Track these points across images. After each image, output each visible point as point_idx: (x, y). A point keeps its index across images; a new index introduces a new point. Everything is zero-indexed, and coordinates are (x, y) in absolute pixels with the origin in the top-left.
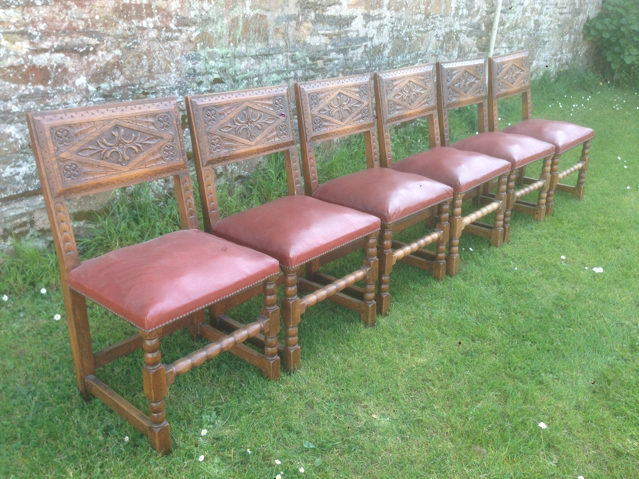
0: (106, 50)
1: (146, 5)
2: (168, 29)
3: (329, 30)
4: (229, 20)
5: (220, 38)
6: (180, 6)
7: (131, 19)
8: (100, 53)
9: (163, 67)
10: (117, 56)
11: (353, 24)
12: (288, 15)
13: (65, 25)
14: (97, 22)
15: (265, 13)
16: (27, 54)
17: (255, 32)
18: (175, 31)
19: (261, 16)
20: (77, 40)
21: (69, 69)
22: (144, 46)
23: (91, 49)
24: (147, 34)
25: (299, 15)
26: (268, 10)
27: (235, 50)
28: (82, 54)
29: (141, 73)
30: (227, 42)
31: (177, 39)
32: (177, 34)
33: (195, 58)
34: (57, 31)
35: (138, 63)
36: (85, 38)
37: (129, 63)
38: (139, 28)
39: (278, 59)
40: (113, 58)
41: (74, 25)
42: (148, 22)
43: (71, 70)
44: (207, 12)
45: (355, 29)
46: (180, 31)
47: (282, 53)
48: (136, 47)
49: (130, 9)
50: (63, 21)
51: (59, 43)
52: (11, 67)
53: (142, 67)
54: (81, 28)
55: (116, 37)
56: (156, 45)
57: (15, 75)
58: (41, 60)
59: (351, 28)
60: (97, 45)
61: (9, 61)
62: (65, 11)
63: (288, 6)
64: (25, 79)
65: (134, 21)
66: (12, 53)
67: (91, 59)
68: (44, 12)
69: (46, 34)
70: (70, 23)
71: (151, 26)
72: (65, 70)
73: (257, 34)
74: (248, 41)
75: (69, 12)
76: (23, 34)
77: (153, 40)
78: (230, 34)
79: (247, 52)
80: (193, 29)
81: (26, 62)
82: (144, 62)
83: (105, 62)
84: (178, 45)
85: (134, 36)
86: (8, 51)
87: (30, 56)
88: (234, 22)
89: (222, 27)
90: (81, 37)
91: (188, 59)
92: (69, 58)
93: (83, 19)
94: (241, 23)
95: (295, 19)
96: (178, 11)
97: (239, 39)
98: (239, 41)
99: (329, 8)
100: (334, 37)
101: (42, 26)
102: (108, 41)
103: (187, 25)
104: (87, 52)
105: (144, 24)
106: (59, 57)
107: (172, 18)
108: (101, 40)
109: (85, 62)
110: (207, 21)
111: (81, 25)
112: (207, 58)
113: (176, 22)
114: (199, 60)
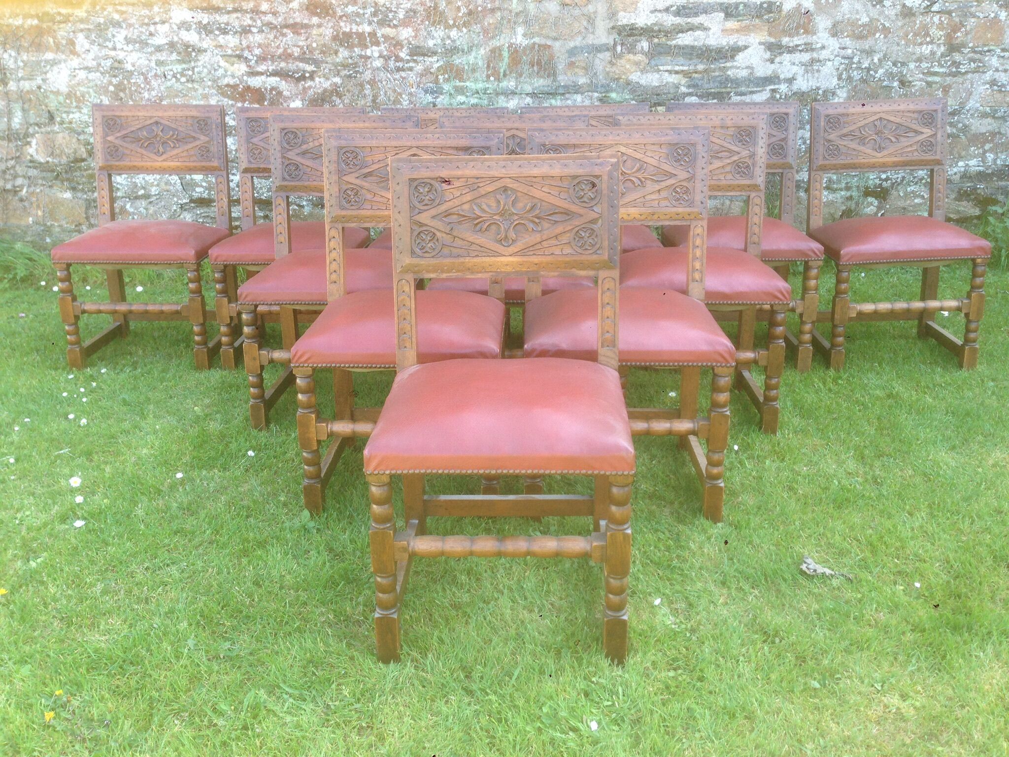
0: (324, 77)
1: (369, 34)
2: (398, 59)
3: (682, 65)
4: (488, 49)
5: (474, 70)
6: (413, 34)
7: (353, 47)
8: (317, 79)
9: (392, 99)
10: (336, 84)
11: (737, 58)
12: (593, 45)
13: (280, 51)
14: (315, 49)
15: (549, 43)
16: (243, 75)
17: (533, 66)
18: (408, 61)
19: (539, 46)
20: (292, 66)
21: (284, 93)
22: (368, 75)
23: (307, 75)
24: (371, 63)
25: (615, 45)
26: (555, 39)
27: (498, 85)
28: (298, 80)
29: (363, 102)
30: (484, 76)
31: (411, 69)
32: (411, 64)
33: (436, 92)
34: (273, 56)
35: (360, 92)
36: (301, 64)
37: (348, 91)
38: (361, 56)
39: (575, 100)
40: (331, 85)
41: (289, 51)
42: (373, 51)
43: (286, 93)
44: (454, 41)
45: (744, 65)
46: (415, 61)
47: (582, 94)
48: (358, 75)
49: (351, 37)
50: (278, 47)
51: (274, 67)
52: (228, 85)
53: (365, 96)
54: (296, 54)
55: (336, 65)
56: (382, 75)
57: (232, 93)
58: (255, 82)
59: (735, 64)
60: (313, 72)
61: (226, 81)
62: (281, 38)
63: (593, 33)
64: (242, 97)
65: (356, 49)
66: (229, 73)
67: (307, 85)
68: (259, 38)
69: (262, 59)
70: (285, 50)
71: (376, 55)
72: (280, 93)
73: (535, 68)
74: (521, 76)
75: (285, 39)
76: (239, 57)
77: (378, 69)
78: (488, 66)
79: (516, 88)
80: (435, 58)
81: (241, 83)
82: (367, 92)
83: (322, 89)
84: (412, 77)
85: (356, 65)
86: (226, 71)
87: (245, 78)
88: (495, 52)
89: (476, 58)
90: (297, 63)
91: (426, 92)
92: (284, 82)
93: (298, 46)
94: (506, 54)
95: (608, 50)
96: (411, 39)
97: (505, 72)
98: (505, 75)
99: (680, 35)
100: (696, 75)
101: (257, 51)
102: (326, 68)
103: (424, 55)
104: (303, 78)
105: (369, 53)
106: (273, 81)
107: (402, 47)
108: (318, 67)
109: (301, 87)
110: (454, 50)
111: (296, 52)
112: (452, 92)
113: (408, 51)
114: (442, 94)
